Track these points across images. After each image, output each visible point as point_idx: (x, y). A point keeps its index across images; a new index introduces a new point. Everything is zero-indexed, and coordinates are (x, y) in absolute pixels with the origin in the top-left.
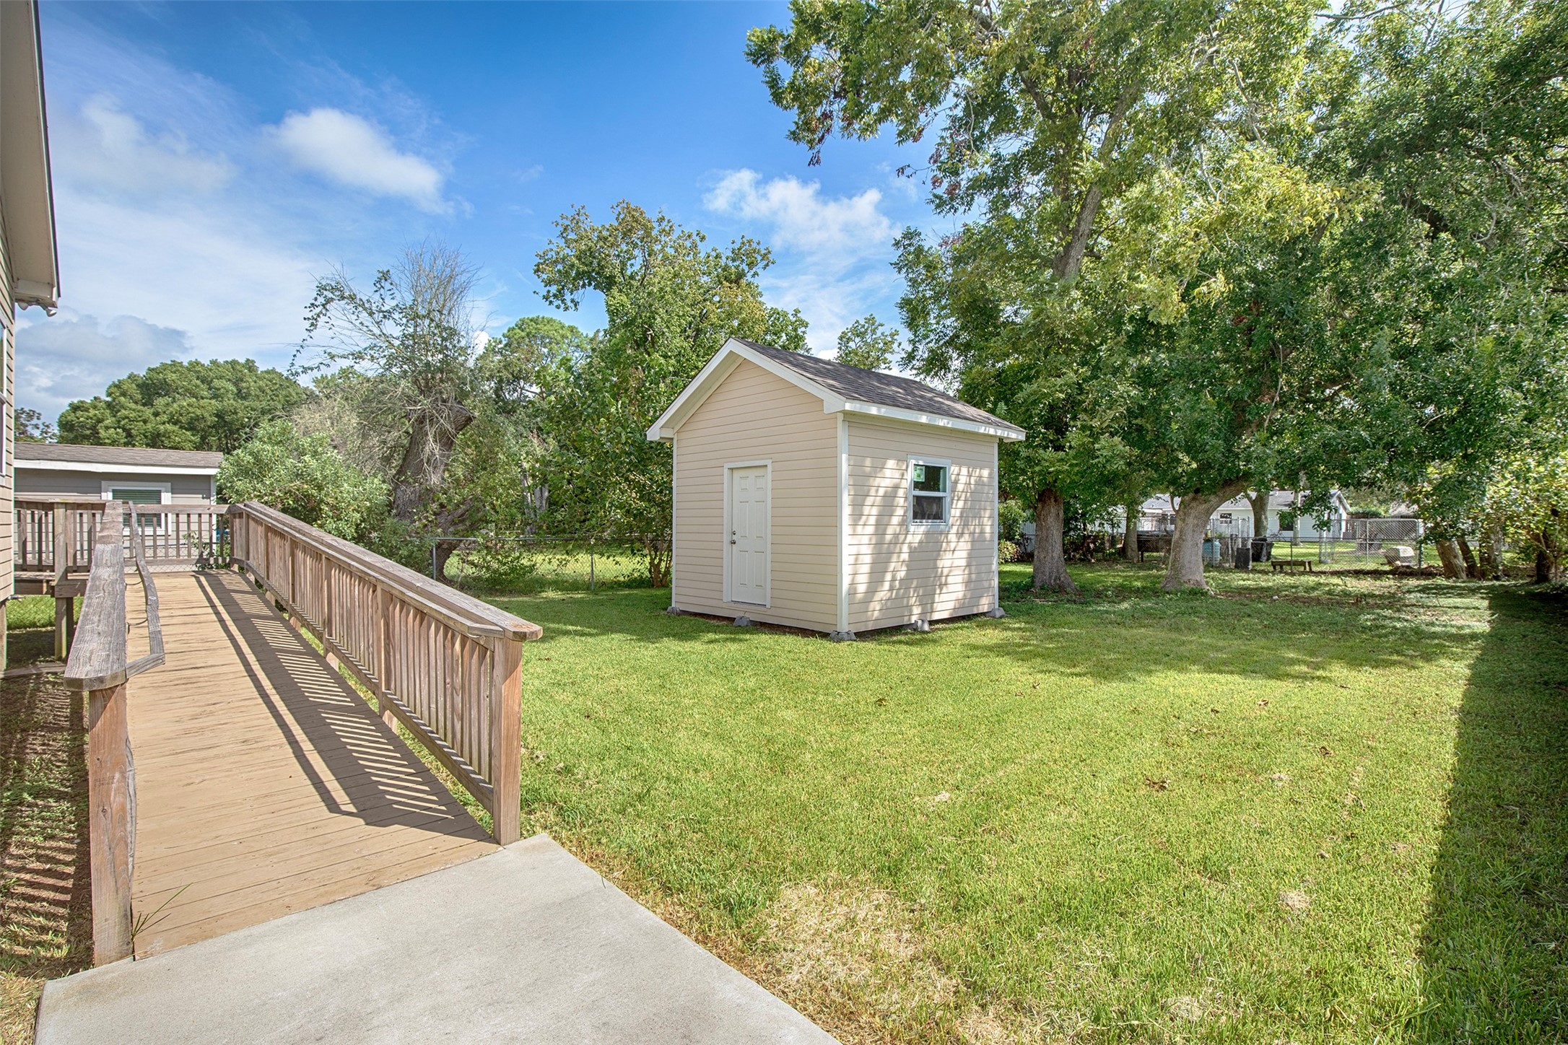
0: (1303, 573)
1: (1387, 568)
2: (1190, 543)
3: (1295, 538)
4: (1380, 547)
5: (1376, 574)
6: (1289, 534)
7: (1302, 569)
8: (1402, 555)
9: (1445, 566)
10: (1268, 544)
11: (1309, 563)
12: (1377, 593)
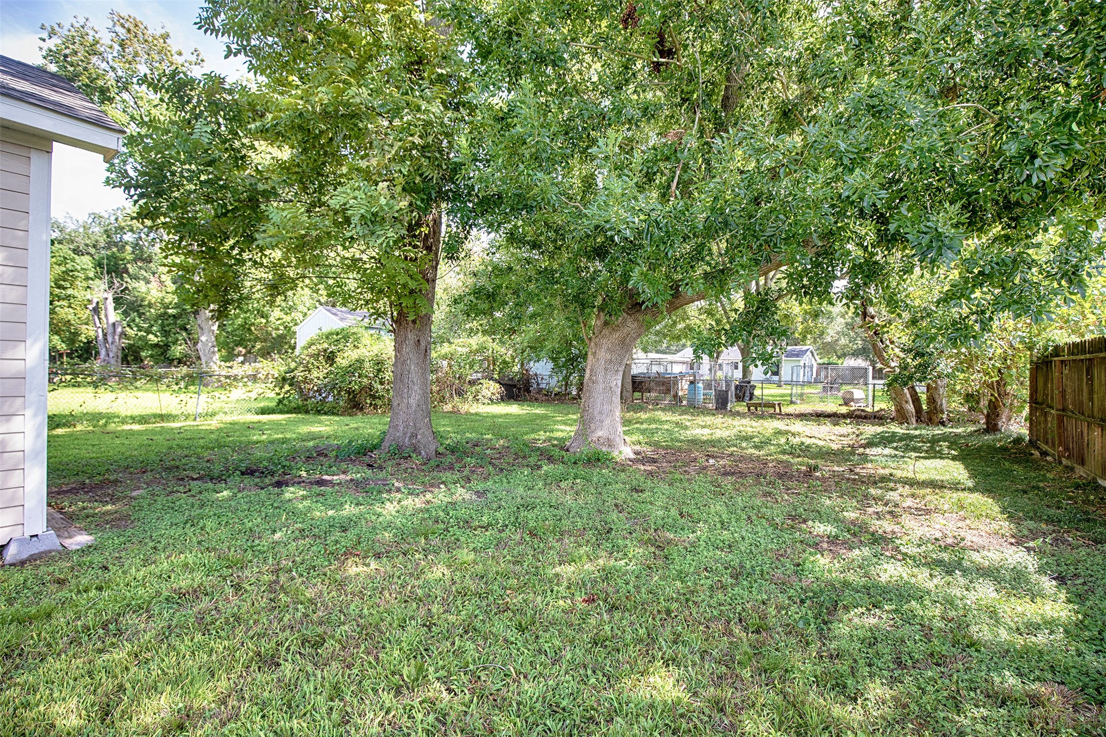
0: (772, 416)
1: (844, 410)
2: (601, 386)
3: (780, 381)
4: (838, 390)
5: (834, 418)
6: (776, 378)
7: (771, 411)
8: (855, 397)
9: (898, 411)
10: (751, 386)
11: (779, 404)
12: (834, 446)
